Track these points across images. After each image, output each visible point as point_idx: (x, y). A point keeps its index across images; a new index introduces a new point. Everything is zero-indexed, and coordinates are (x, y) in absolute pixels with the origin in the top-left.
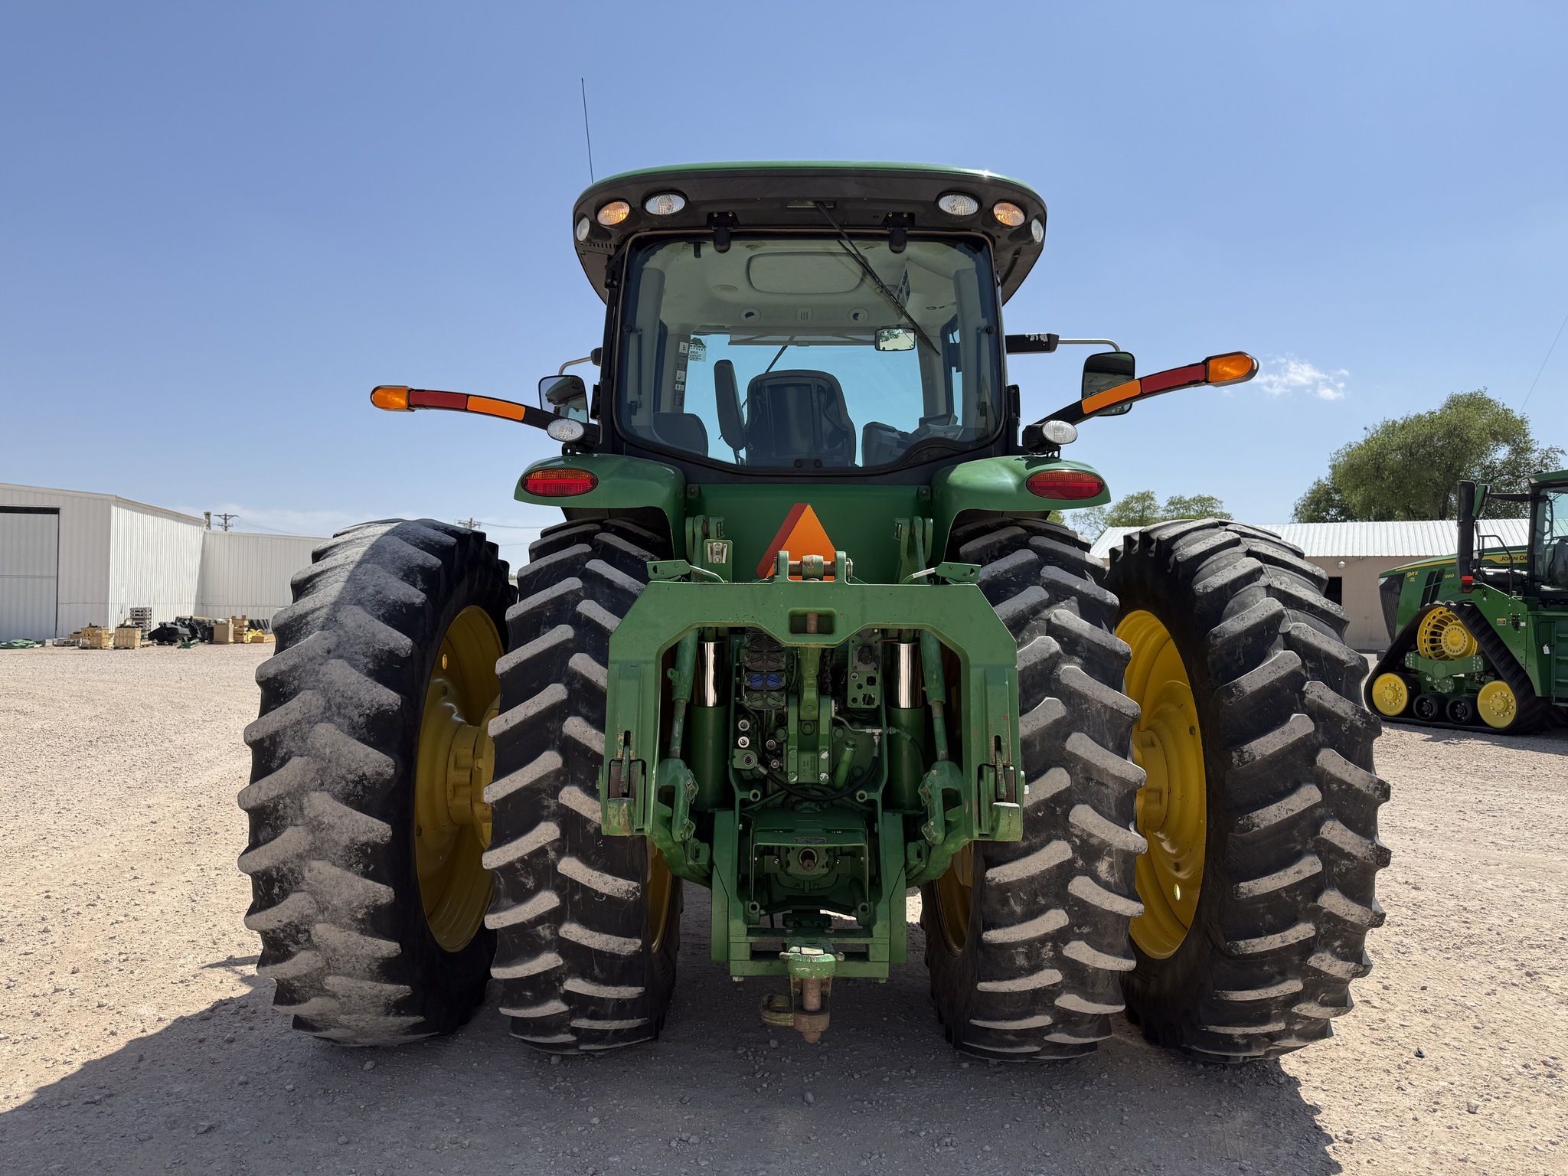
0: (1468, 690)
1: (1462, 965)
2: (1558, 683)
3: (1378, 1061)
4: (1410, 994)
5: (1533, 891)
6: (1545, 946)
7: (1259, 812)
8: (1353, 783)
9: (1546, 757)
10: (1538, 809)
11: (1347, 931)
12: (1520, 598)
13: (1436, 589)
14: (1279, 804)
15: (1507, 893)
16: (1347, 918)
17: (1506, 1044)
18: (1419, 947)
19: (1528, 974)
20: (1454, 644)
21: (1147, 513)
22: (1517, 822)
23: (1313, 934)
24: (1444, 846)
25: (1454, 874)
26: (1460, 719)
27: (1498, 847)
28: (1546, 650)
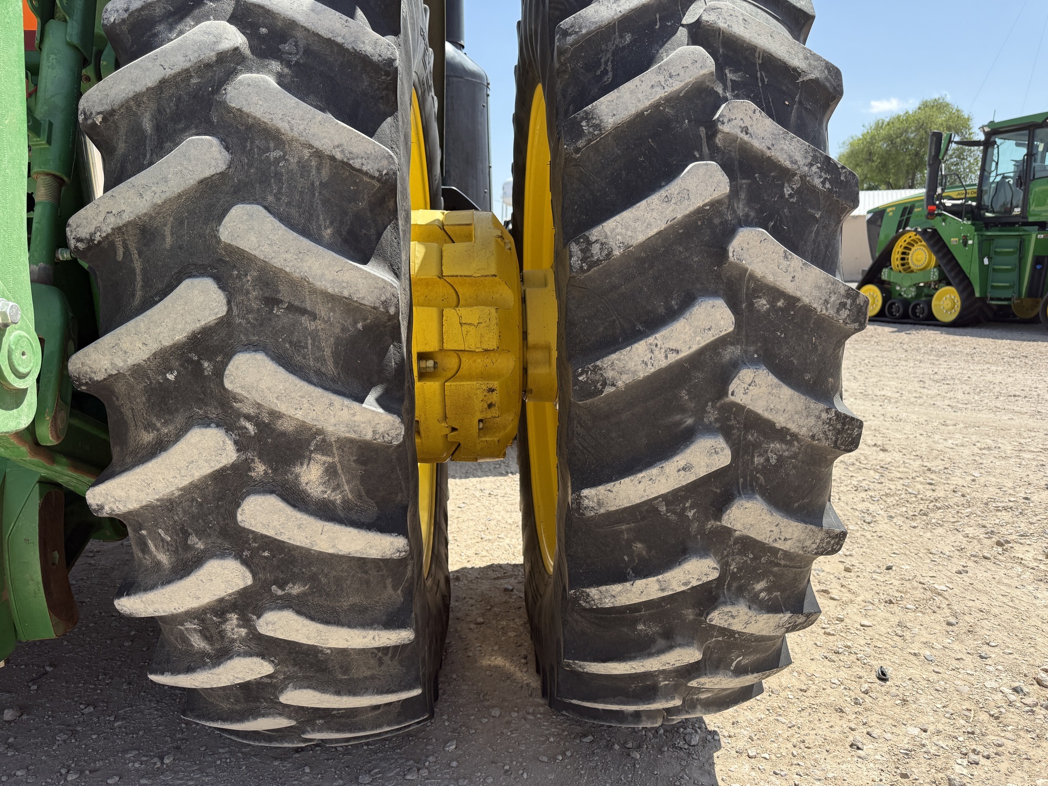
0: (926, 294)
1: (929, 535)
2: (993, 287)
3: (829, 691)
4: (875, 576)
5: (989, 449)
6: (1011, 508)
7: (614, 356)
8: (798, 294)
9: (982, 341)
10: (982, 378)
11: (778, 565)
12: (969, 222)
13: (908, 220)
14: (651, 340)
15: (966, 452)
16: (776, 545)
17: (985, 647)
18: (885, 515)
19: (999, 544)
20: (917, 260)
22: (967, 388)
23: (715, 575)
24: (909, 410)
25: (918, 435)
26: (919, 317)
27: (954, 409)
28: (986, 261)
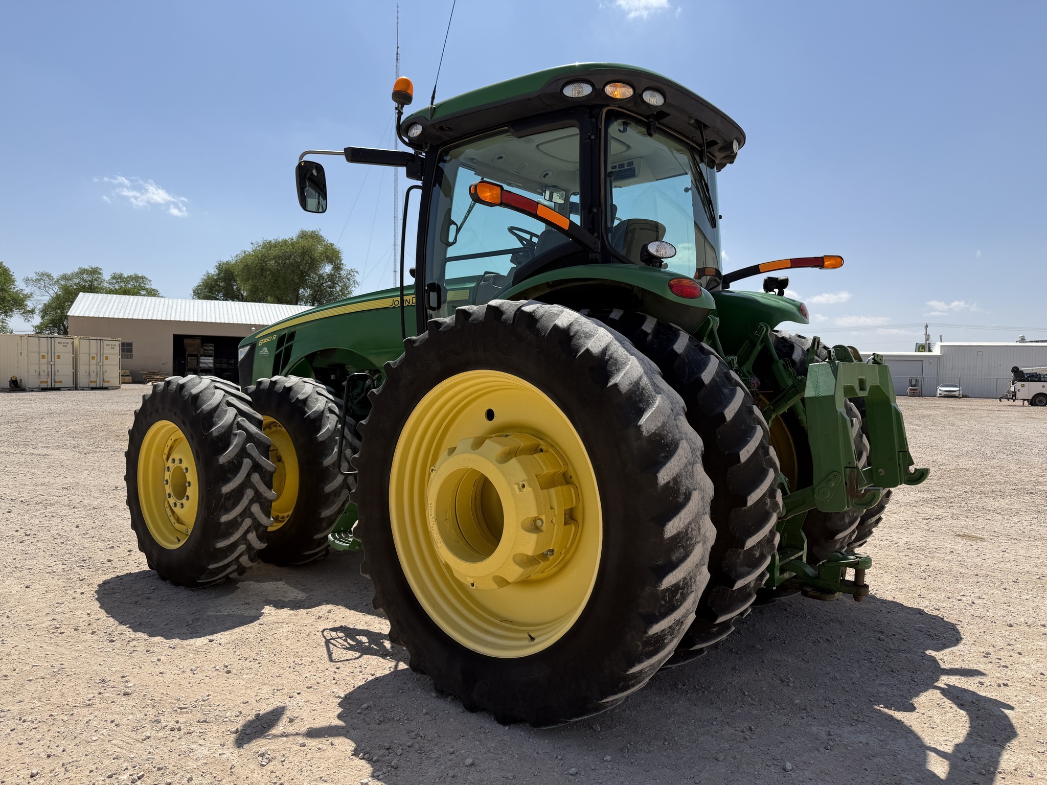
21: (96, 284)
